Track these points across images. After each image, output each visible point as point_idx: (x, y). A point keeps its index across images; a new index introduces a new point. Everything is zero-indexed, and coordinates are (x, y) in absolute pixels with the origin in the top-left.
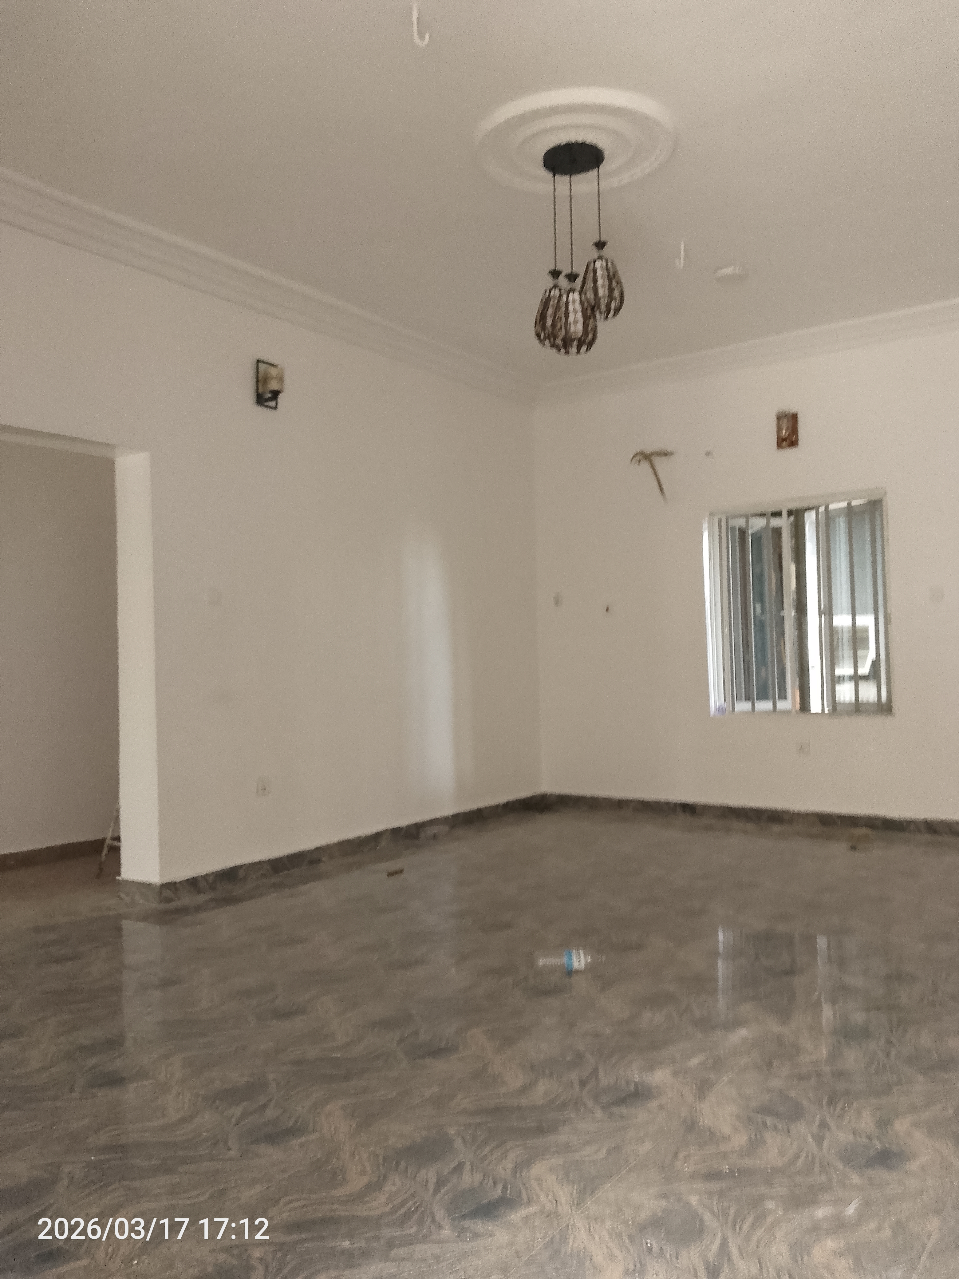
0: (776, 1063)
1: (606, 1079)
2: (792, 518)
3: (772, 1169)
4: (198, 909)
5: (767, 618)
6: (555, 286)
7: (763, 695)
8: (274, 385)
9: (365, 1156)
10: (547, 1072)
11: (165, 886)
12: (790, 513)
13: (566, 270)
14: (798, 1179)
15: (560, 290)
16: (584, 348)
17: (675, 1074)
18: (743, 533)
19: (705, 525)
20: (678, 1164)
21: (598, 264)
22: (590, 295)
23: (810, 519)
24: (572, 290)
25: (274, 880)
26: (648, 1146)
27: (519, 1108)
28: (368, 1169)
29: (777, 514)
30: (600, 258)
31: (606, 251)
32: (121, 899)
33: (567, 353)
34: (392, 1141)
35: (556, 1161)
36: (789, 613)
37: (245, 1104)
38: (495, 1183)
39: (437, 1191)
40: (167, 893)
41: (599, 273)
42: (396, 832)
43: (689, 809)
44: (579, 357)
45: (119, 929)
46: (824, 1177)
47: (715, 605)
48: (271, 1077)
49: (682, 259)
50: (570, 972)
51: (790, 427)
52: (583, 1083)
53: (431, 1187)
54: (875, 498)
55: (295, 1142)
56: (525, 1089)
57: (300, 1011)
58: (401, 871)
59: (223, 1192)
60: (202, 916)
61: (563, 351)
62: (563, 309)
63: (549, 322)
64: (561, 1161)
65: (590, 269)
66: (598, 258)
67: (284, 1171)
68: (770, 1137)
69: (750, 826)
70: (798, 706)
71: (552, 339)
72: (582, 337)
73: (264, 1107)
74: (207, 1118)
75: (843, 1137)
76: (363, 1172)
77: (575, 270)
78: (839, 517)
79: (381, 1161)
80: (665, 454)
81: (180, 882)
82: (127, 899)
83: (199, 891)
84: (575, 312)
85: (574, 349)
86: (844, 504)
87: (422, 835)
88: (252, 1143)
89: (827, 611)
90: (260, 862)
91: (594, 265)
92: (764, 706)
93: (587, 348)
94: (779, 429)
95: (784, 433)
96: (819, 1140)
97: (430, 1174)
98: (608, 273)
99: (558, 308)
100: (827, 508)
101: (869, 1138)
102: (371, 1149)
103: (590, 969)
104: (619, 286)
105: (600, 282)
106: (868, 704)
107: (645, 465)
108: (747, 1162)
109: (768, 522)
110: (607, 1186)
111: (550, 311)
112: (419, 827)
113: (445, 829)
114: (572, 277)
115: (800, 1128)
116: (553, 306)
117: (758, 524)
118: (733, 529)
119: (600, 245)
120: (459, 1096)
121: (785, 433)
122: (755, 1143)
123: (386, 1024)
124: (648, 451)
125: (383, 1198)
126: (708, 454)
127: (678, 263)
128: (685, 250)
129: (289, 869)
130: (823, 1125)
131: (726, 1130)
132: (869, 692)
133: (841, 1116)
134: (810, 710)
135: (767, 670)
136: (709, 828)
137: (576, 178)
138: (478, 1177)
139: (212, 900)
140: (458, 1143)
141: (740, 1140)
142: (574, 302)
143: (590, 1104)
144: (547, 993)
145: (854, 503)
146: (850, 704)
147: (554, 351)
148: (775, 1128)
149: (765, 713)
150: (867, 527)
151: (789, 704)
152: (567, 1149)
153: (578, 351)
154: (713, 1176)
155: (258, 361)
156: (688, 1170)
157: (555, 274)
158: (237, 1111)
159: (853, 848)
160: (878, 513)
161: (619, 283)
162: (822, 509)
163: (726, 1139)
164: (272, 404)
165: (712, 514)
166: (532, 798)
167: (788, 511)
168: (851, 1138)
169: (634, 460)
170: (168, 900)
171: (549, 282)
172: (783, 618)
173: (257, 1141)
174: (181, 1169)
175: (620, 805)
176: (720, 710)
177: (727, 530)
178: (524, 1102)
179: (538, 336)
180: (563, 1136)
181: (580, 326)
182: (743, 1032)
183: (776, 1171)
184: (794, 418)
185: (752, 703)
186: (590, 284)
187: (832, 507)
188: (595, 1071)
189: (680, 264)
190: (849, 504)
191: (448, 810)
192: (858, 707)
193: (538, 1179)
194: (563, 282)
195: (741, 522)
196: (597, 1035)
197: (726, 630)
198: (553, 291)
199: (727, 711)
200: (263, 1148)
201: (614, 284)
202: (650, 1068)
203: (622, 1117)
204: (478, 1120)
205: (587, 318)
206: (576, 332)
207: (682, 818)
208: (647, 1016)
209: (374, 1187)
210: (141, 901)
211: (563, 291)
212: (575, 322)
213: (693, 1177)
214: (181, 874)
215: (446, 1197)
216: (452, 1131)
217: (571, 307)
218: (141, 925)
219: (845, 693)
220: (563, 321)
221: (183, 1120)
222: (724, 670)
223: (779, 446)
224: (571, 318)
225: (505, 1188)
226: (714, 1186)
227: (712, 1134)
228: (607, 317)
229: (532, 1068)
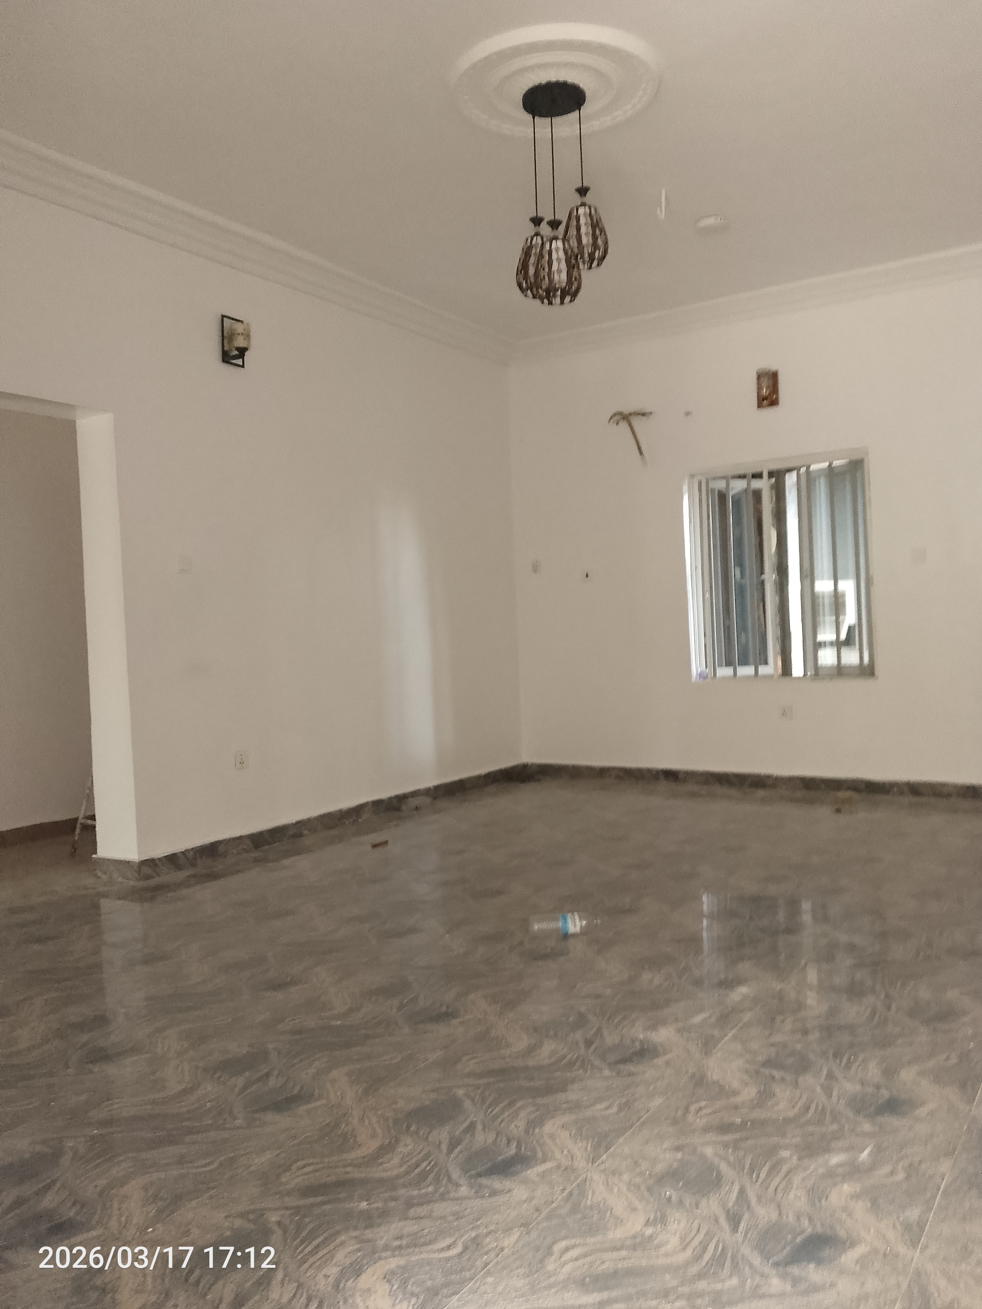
0: (779, 1018)
1: (611, 1039)
2: (773, 480)
3: (784, 1119)
4: (179, 885)
5: (747, 581)
6: (537, 234)
7: (744, 662)
8: (240, 342)
9: (374, 1120)
10: (551, 1033)
11: (144, 863)
12: (771, 474)
13: (548, 217)
14: (811, 1129)
15: (542, 238)
16: (568, 299)
17: (679, 1031)
18: (722, 497)
19: (685, 488)
20: (690, 1118)
21: (581, 211)
22: (574, 243)
23: (791, 480)
24: (556, 238)
25: (256, 854)
26: (658, 1101)
27: (527, 1068)
28: (379, 1131)
29: (758, 476)
30: (583, 204)
31: (589, 198)
32: (99, 877)
33: (550, 303)
34: (401, 1103)
35: (567, 1118)
36: (770, 577)
37: (247, 1074)
38: (509, 1141)
39: (450, 1151)
40: (146, 870)
41: (582, 221)
42: (377, 804)
43: (671, 775)
44: (563, 307)
45: (97, 907)
46: (835, 1127)
47: (696, 570)
48: (271, 1046)
49: (663, 208)
50: (566, 936)
51: (771, 386)
52: (589, 1043)
53: (444, 1147)
54: (856, 457)
55: (302, 1109)
56: (531, 1050)
57: (294, 982)
58: (386, 843)
59: (232, 1160)
60: (185, 892)
61: (546, 301)
62: (547, 257)
63: (531, 271)
64: (573, 1117)
65: (573, 216)
66: (581, 206)
67: (295, 1137)
68: (778, 1089)
69: (733, 792)
70: (780, 671)
71: (534, 289)
72: (566, 286)
73: (267, 1075)
74: (209, 1088)
75: (852, 1088)
76: (374, 1136)
77: (558, 217)
78: (820, 479)
79: (391, 1125)
80: (644, 414)
81: (159, 859)
82: (104, 877)
83: (179, 868)
84: (559, 260)
85: (558, 300)
86: (825, 465)
87: (404, 807)
88: (258, 1111)
89: (808, 575)
90: (240, 838)
91: (577, 213)
92: (746, 671)
93: (571, 299)
94: (759, 388)
95: (764, 391)
96: (828, 1091)
97: (442, 1135)
98: (592, 220)
99: (541, 256)
100: (808, 467)
101: (878, 1087)
102: (380, 1112)
103: (584, 932)
104: (602, 233)
105: (583, 230)
106: (851, 667)
107: (624, 425)
108: (758, 1114)
109: (749, 484)
110: (621, 1140)
111: (532, 260)
112: (401, 799)
113: (428, 800)
114: (554, 224)
115: (808, 1080)
116: (535, 254)
117: (738, 486)
118: (713, 490)
119: (583, 191)
120: (464, 1059)
121: (766, 392)
122: (765, 1096)
123: (384, 992)
124: (626, 411)
125: (396, 1161)
126: (688, 414)
127: (659, 213)
128: (666, 199)
129: (269, 844)
130: (831, 1076)
131: (736, 1084)
132: (851, 657)
133: (848, 1067)
134: (792, 675)
135: (747, 637)
136: (693, 795)
137: (557, 120)
138: (491, 1137)
139: (194, 876)
140: (467, 1104)
141: (750, 1093)
142: (557, 250)
143: (597, 1063)
144: (545, 957)
145: (836, 463)
146: (831, 668)
147: (538, 302)
148: (783, 1079)
149: (747, 678)
150: (848, 488)
151: (772, 667)
152: (576, 1106)
153: (562, 303)
154: (725, 1128)
155: (223, 316)
156: (701, 1123)
157: (537, 221)
158: (240, 1081)
159: (838, 811)
160: (859, 474)
161: (602, 230)
162: (803, 470)
163: (735, 1093)
164: (239, 362)
165: (692, 476)
166: (514, 768)
167: (769, 472)
168: (858, 1088)
169: (612, 421)
170: (148, 877)
171: (530, 229)
172: (763, 583)
173: (264, 1109)
174: (188, 1139)
175: (602, 773)
176: (702, 676)
177: (707, 491)
178: (531, 1063)
179: (520, 285)
180: (573, 1095)
181: (564, 276)
182: (743, 990)
183: (788, 1121)
184: (774, 376)
185: (734, 668)
186: (573, 232)
187: (813, 467)
188: (599, 1029)
189: (662, 214)
190: (830, 465)
191: (431, 782)
192: (840, 671)
193: (552, 1137)
194: (545, 229)
195: (720, 485)
196: (598, 996)
197: (707, 595)
198: (535, 238)
199: (708, 676)
200: (269, 1117)
201: (598, 232)
202: (654, 1026)
203: (631, 1074)
204: (485, 1081)
205: (572, 266)
206: (559, 282)
207: (663, 785)
208: (646, 976)
209: (385, 1150)
210: (120, 879)
211: (545, 239)
212: (559, 271)
213: (706, 1129)
214: (160, 851)
215: (460, 1156)
216: (460, 1092)
217: (554, 256)
218: (120, 903)
219: (827, 657)
220: (547, 269)
221: (185, 1092)
222: (705, 635)
223: (760, 406)
224: (555, 267)
225: (519, 1146)
226: (728, 1138)
227: (722, 1088)
228: (590, 268)
229: (536, 1030)
